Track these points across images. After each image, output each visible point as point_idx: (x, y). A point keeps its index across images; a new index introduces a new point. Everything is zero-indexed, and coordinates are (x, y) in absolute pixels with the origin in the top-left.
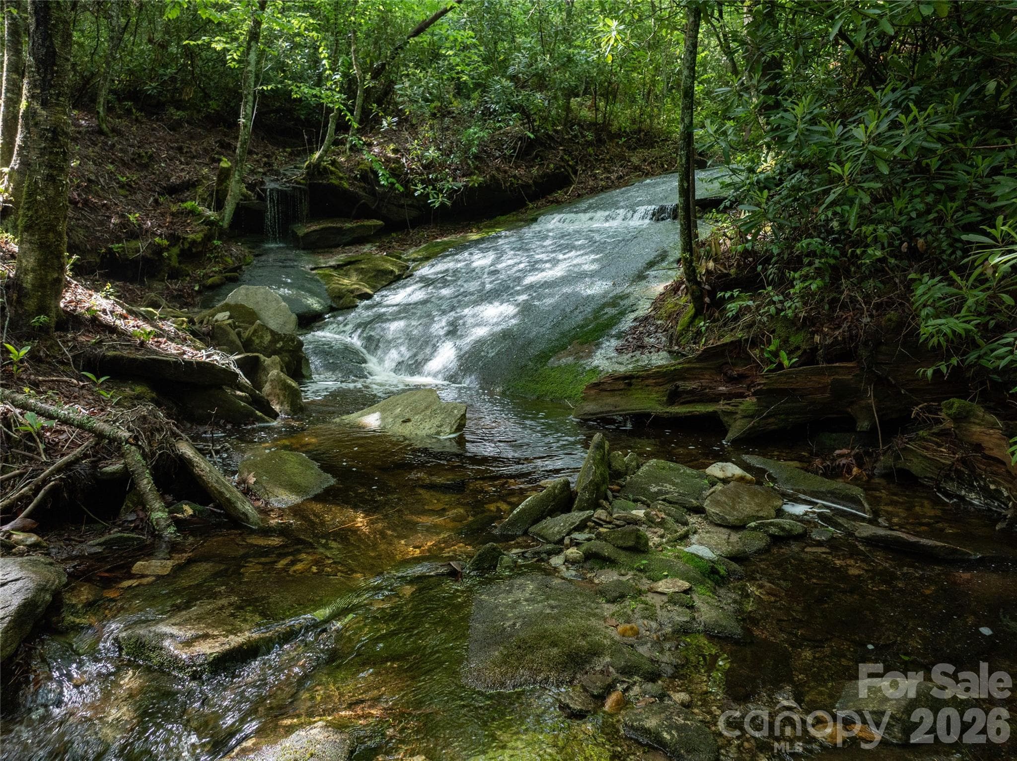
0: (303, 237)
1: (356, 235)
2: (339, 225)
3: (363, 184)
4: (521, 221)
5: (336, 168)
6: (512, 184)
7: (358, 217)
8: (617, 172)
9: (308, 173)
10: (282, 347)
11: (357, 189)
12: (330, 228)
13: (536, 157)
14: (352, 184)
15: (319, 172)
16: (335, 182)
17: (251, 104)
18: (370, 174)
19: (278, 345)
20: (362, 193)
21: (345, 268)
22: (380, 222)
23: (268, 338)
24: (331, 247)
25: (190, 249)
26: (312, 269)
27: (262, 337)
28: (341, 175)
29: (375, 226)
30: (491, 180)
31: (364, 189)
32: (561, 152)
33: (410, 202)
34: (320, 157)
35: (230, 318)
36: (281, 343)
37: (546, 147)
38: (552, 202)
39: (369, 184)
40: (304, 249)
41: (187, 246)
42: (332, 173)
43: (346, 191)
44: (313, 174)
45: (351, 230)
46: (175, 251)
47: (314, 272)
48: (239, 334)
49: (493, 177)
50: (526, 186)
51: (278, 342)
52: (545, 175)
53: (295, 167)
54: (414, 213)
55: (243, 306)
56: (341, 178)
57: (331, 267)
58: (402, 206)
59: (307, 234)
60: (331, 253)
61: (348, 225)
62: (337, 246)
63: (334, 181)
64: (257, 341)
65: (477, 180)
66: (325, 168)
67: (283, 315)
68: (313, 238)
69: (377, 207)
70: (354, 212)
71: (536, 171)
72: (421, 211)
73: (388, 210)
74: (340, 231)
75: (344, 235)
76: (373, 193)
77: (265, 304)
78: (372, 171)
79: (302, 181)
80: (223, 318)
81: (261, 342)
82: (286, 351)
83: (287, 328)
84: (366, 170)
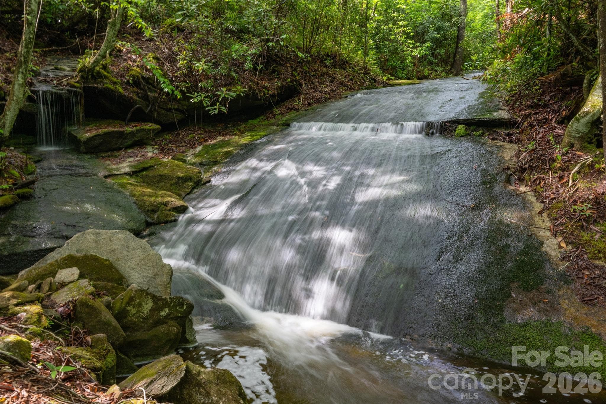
0: (85, 142)
1: (137, 139)
2: (120, 130)
3: (135, 89)
4: (273, 125)
5: (108, 72)
6: (264, 93)
7: (132, 120)
8: (330, 86)
9: (82, 77)
10: (168, 315)
11: (130, 93)
12: (113, 132)
13: (274, 71)
14: (125, 89)
15: (92, 75)
16: (111, 87)
18: (141, 80)
19: (163, 314)
20: (135, 98)
21: (141, 174)
22: (158, 126)
23: (148, 305)
24: (112, 150)
26: (106, 177)
27: (140, 305)
28: (115, 80)
29: (153, 130)
30: (249, 91)
31: (138, 94)
32: (289, 68)
33: (176, 107)
34: (96, 62)
35: (81, 276)
36: (167, 310)
37: (277, 64)
38: (291, 109)
39: (141, 89)
40: (86, 153)
42: (106, 77)
43: (121, 96)
44: (87, 78)
45: (132, 133)
47: (109, 180)
48: (108, 306)
49: (250, 87)
50: (273, 96)
51: (162, 309)
52: (283, 87)
53: (56, 69)
54: (180, 116)
55: (95, 258)
56: (115, 83)
57: (125, 174)
58: (170, 110)
59: (90, 139)
60: (116, 157)
61: (128, 129)
62: (119, 149)
63: (110, 86)
65: (239, 90)
66: (99, 72)
67: (153, 267)
68: (96, 142)
69: (150, 111)
70: (129, 116)
71: (277, 83)
72: (184, 114)
73: (158, 113)
74: (121, 134)
75: (125, 139)
76: (146, 98)
77: (126, 253)
78: (143, 78)
79: (77, 85)
80: (71, 279)
81: (139, 311)
82: (173, 318)
83: (158, 281)
84: (138, 77)
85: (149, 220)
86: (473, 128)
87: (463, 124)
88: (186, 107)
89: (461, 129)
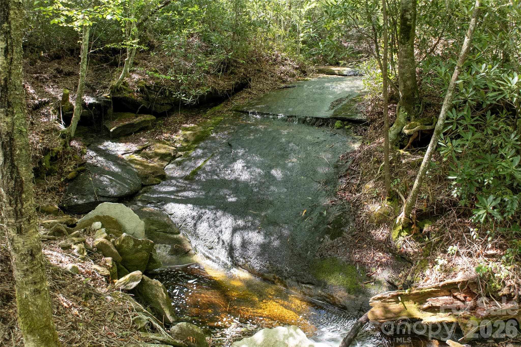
0: (112, 132)
1: (141, 127)
2: (132, 122)
3: (141, 95)
5: (126, 86)
6: (223, 90)
7: (140, 113)
9: (112, 92)
10: (142, 248)
11: (139, 98)
12: (128, 124)
13: (232, 73)
15: (118, 90)
16: (127, 95)
18: (145, 88)
20: (141, 100)
21: (141, 152)
22: (154, 117)
23: (132, 243)
24: (127, 135)
25: (56, 156)
26: (123, 154)
27: (128, 243)
28: (130, 90)
29: (151, 120)
30: (212, 90)
31: (143, 97)
32: (243, 70)
33: (167, 102)
34: (119, 82)
36: (141, 246)
37: (234, 67)
39: (145, 94)
42: (125, 90)
43: (133, 100)
44: (114, 92)
45: (139, 124)
46: (48, 158)
47: (124, 157)
48: (113, 243)
49: (213, 87)
50: (229, 91)
51: (138, 245)
52: (237, 84)
54: (169, 107)
55: (108, 217)
56: (130, 92)
58: (162, 105)
59: (115, 131)
64: (125, 246)
65: (205, 90)
66: (121, 87)
68: (118, 132)
69: (150, 107)
70: (138, 111)
71: (232, 82)
72: (172, 105)
73: (155, 108)
74: (132, 125)
75: (134, 127)
76: (147, 99)
77: (122, 214)
78: (146, 86)
79: (108, 97)
80: (98, 228)
81: (128, 246)
82: (144, 250)
84: (143, 87)
85: (144, 183)
86: (345, 123)
87: (340, 120)
88: (173, 101)
89: (338, 124)
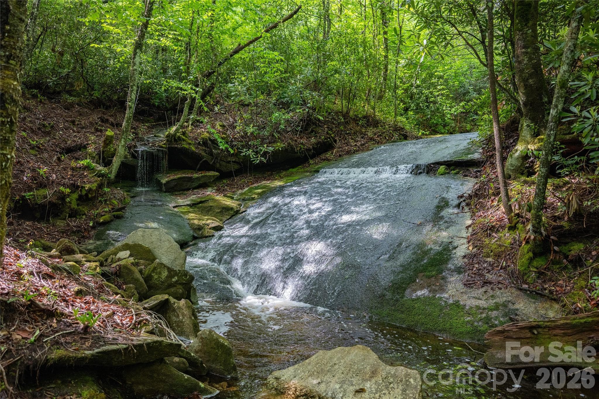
0: (165, 184)
1: (201, 182)
2: (190, 176)
3: (204, 148)
4: (307, 172)
5: (186, 137)
6: (301, 148)
7: (200, 170)
8: (360, 141)
9: (168, 141)
10: (177, 281)
11: (201, 151)
12: (184, 177)
13: (312, 131)
14: (197, 148)
15: (175, 140)
16: (187, 146)
17: (135, 93)
18: (209, 141)
19: (174, 280)
20: (203, 154)
21: (198, 206)
22: (217, 174)
23: (165, 274)
24: (184, 190)
25: (86, 195)
26: (174, 207)
27: (160, 273)
28: (190, 142)
29: (214, 176)
30: (288, 146)
31: (205, 151)
32: (326, 129)
33: (234, 160)
34: (177, 130)
35: (131, 256)
36: (176, 278)
37: (316, 125)
38: (324, 160)
39: (208, 148)
40: (165, 192)
41: (84, 193)
42: (184, 140)
43: (193, 153)
44: (171, 141)
45: (198, 178)
46: (75, 196)
47: (176, 209)
48: (141, 271)
49: (289, 144)
50: (308, 150)
51: (173, 277)
52: (318, 143)
53: (155, 136)
54: (237, 167)
55: (140, 246)
56: (190, 144)
57: (188, 205)
58: (229, 162)
59: (168, 182)
60: (185, 194)
61: (196, 175)
62: (188, 189)
63: (185, 146)
64: (156, 277)
65: (280, 146)
66: (179, 137)
67: (174, 253)
68: (172, 184)
69: (214, 162)
70: (198, 166)
71: (313, 140)
72: (241, 165)
73: (220, 165)
74: (190, 179)
75: (192, 182)
76: (211, 154)
77: (159, 243)
78: (210, 140)
79: (163, 146)
80: (124, 257)
81: (159, 277)
82: (180, 284)
83: (177, 263)
84: (206, 139)
85: (196, 235)
86: (452, 168)
87: (444, 165)
88: (241, 160)
89: (442, 168)
